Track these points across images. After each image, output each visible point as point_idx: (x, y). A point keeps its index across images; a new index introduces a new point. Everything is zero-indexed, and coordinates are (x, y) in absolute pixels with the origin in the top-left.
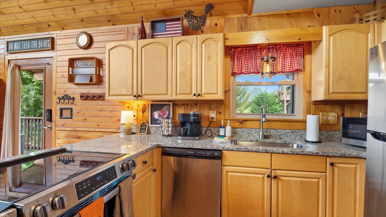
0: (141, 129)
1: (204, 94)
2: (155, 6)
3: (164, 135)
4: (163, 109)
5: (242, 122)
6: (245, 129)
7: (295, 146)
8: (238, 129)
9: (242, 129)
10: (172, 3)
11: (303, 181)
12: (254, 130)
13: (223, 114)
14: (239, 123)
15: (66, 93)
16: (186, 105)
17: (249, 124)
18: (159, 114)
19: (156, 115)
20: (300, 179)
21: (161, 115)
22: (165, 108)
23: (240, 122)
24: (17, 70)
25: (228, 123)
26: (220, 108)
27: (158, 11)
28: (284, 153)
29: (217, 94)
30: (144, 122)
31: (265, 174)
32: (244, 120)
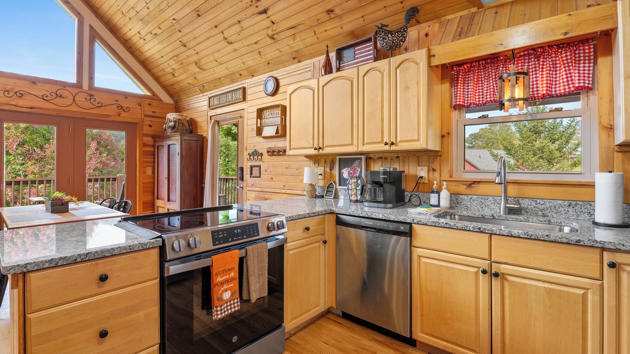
0: (327, 191)
1: (400, 141)
2: (342, 28)
3: (351, 201)
4: (353, 165)
5: (471, 184)
6: (475, 197)
7: (567, 229)
8: (463, 196)
9: (469, 197)
10: (362, 19)
11: (551, 289)
12: (491, 198)
13: (438, 171)
14: (465, 187)
15: (256, 148)
16: (383, 160)
17: (482, 188)
18: (349, 172)
19: (345, 173)
20: (546, 285)
21: (351, 173)
22: (356, 163)
23: (466, 185)
24: (217, 126)
25: (445, 186)
26: (433, 162)
27: (346, 33)
28: (512, 236)
29: (418, 140)
30: (331, 183)
31: (479, 268)
32: (475, 182)
